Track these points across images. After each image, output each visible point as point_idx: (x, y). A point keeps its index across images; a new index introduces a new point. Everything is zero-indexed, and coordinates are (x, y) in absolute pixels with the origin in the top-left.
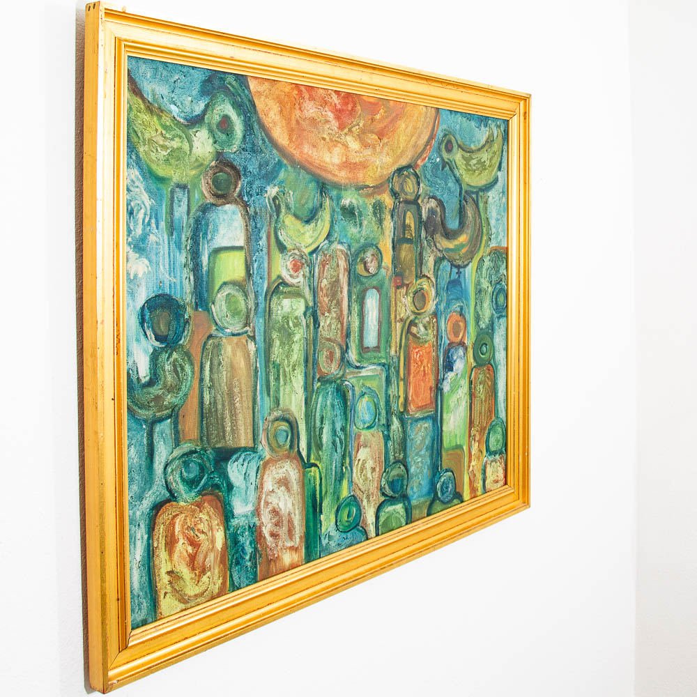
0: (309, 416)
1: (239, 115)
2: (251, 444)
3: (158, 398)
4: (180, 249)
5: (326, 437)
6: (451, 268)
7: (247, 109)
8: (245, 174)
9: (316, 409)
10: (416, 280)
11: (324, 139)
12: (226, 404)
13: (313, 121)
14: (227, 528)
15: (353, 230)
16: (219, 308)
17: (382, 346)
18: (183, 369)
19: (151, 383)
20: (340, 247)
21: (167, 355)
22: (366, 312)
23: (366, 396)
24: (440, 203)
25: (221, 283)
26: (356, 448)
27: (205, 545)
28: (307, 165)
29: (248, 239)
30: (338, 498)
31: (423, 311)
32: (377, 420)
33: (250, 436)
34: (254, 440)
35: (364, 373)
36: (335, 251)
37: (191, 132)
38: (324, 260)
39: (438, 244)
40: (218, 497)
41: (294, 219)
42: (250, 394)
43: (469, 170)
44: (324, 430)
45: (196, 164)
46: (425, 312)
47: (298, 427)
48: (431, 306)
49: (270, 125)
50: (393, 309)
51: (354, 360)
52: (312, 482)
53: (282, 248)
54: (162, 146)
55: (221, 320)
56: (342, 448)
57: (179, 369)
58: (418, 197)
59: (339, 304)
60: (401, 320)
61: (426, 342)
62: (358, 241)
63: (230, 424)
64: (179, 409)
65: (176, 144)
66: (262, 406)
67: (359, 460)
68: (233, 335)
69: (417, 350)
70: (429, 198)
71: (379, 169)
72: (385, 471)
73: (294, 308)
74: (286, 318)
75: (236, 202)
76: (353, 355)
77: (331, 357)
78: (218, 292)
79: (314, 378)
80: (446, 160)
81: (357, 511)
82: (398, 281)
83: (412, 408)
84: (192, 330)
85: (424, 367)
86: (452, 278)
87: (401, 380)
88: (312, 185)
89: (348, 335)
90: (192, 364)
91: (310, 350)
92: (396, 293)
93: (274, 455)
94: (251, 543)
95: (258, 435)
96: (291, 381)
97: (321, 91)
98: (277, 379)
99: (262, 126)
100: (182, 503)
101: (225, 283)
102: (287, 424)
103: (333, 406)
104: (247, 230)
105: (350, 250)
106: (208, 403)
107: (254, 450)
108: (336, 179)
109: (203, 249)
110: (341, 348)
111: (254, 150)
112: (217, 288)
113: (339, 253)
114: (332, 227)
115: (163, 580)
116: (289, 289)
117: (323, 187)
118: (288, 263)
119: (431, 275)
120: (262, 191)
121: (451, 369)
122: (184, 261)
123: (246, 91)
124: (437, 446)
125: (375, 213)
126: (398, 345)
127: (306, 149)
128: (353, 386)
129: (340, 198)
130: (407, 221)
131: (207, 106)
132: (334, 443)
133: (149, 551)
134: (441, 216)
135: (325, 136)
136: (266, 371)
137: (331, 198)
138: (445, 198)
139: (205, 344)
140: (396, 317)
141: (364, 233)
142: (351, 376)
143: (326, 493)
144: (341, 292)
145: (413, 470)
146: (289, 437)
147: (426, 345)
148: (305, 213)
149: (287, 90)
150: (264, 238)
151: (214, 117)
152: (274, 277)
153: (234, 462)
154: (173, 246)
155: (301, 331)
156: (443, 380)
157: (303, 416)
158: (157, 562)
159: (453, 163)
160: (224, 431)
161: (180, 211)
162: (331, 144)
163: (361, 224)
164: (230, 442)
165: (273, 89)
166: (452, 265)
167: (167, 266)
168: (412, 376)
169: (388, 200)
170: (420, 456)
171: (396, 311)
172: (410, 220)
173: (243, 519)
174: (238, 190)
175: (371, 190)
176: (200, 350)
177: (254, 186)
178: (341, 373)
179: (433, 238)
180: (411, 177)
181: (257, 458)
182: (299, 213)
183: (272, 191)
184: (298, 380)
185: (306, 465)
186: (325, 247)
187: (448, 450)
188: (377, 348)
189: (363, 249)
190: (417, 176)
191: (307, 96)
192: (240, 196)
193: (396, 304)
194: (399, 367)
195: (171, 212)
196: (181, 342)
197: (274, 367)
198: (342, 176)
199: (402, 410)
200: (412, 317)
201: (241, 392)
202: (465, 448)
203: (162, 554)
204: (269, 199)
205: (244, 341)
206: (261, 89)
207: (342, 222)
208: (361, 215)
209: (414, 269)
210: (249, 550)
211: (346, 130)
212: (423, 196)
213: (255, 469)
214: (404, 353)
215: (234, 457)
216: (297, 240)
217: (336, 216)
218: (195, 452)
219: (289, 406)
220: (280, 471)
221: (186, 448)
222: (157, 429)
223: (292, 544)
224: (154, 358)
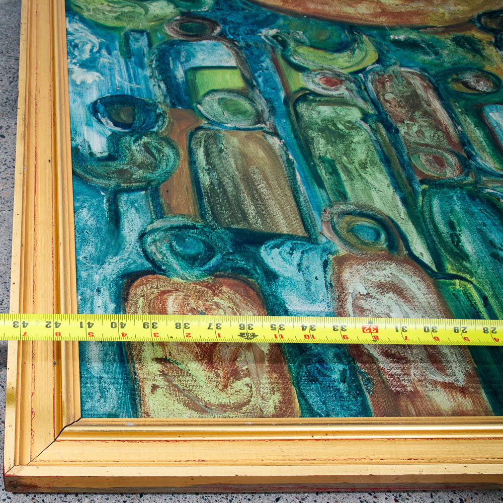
3: (122, 172)
16: (210, 108)
19: (110, 158)
21: (133, 139)
25: (207, 90)
34: (307, 230)
37: (145, 3)
45: (154, 19)
47: (398, 227)
52: (463, 298)
53: (300, 69)
54: (109, 11)
57: (154, 151)
63: (253, 207)
64: (159, 184)
65: (125, 10)
66: (312, 196)
68: (238, 129)
73: (342, 114)
74: (329, 121)
76: (488, 163)
77: (438, 162)
78: (205, 96)
79: (410, 180)
84: (170, 122)
89: (465, 144)
90: (173, 147)
91: (389, 152)
93: (356, 252)
95: (314, 226)
96: (363, 178)
98: (334, 172)
101: (215, 90)
102: (373, 222)
104: (238, 56)
106: (208, 183)
107: (310, 240)
109: (176, 67)
112: (202, 93)
116: (326, 99)
118: (316, 79)
122: (149, 74)
136: (309, 164)
139: (193, 133)
146: (383, 236)
152: (294, 89)
153: (273, 248)
154: (132, 65)
155: (364, 134)
157: (404, 216)
161: (139, 44)
164: (258, 225)
167: (126, 77)
176: (185, 137)
178: (471, 180)
181: (319, 251)
184: (378, 179)
185: (437, 275)
196: (155, 129)
197: (323, 162)
204: (266, 36)
205: (259, 136)
213: (320, 262)
215: (272, 243)
216: (324, 63)
218: (194, 227)
219: (369, 203)
220: (377, 273)
221: (177, 221)
222: (124, 198)
223: (447, 380)
224: (114, 139)
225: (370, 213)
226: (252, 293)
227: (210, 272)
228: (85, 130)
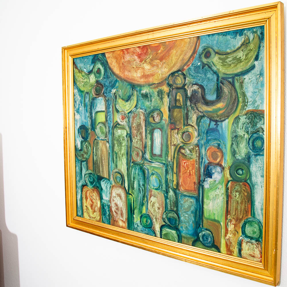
0: (129, 175)
1: (102, 67)
2: (108, 178)
3: (82, 155)
4: (87, 112)
5: (136, 185)
6: (210, 122)
7: (105, 64)
8: (105, 86)
9: (131, 173)
10: (184, 127)
11: (133, 68)
12: (100, 162)
13: (129, 62)
14: (101, 202)
15: (147, 103)
16: (98, 131)
17: (163, 155)
18: (88, 148)
19: (81, 150)
20: (141, 110)
21: (85, 143)
22: (154, 139)
23: (155, 175)
24: (201, 87)
25: (98, 123)
26: (150, 196)
27: (95, 204)
28: (126, 79)
29: (106, 108)
30: (141, 212)
31: (189, 142)
32: (160, 187)
33: (108, 175)
35: (153, 165)
36: (139, 112)
37: (89, 76)
38: (134, 116)
39: (199, 109)
40: (98, 191)
41: (122, 100)
42: (108, 161)
43: (225, 65)
44: (135, 183)
45: (91, 86)
46: (190, 143)
47: (124, 178)
48: (195, 140)
49: (113, 67)
50: (169, 139)
51: (148, 159)
52: (130, 200)
53: (118, 111)
54: (82, 82)
55: (98, 134)
56: (143, 193)
57: (87, 148)
58: (185, 85)
59: (141, 134)
60: (174, 145)
61: (191, 158)
62: (150, 108)
64: (88, 159)
65: (85, 80)
66: (111, 166)
67: (151, 201)
68: (102, 140)
69: (185, 161)
70: (192, 85)
71: (161, 75)
72: (165, 212)
73: (122, 133)
74: (119, 136)
75: (102, 96)
76: (148, 156)
77: (138, 154)
78: (97, 125)
79: (130, 161)
80: (205, 63)
81: (150, 222)
82: (172, 126)
83: (182, 189)
85: (190, 171)
86: (211, 127)
87: (175, 173)
88: (129, 87)
89: (145, 147)
90: (91, 147)
91: (129, 150)
92: (171, 132)
93: (116, 184)
94: (108, 210)
95: (110, 176)
96: (121, 160)
97: (132, 49)
98: (116, 158)
99: (110, 68)
100: (89, 188)
101: (99, 123)
102: (120, 175)
103: (139, 174)
104: (106, 105)
105: (146, 112)
107: (109, 180)
108: (139, 83)
109: (93, 112)
110: (142, 152)
111: (108, 77)
112: (97, 124)
113: (141, 113)
114: (137, 102)
115: (85, 208)
116: (120, 126)
117: (133, 86)
118: (120, 117)
119: (194, 124)
120: (110, 91)
121: (211, 177)
122: (88, 115)
123: (105, 58)
124: (199, 214)
125: (158, 95)
126: (173, 156)
127: (126, 73)
128: (148, 169)
129: (141, 90)
130: (178, 98)
131: (93, 67)
132: (139, 189)
133: (81, 197)
134: (202, 94)
135: (134, 66)
136: (113, 154)
137: (137, 91)
138: (205, 84)
139: (94, 141)
140: (171, 143)
141: (153, 104)
142: (147, 165)
143: (136, 207)
144: (142, 129)
145: (182, 218)
146: (121, 180)
147: (191, 160)
148: (126, 98)
149: (118, 53)
150: (111, 108)
151: (96, 69)
152: (115, 121)
154: (85, 111)
155: (125, 142)
156: (204, 181)
157: (126, 174)
158: (83, 201)
159: (211, 63)
160: (100, 170)
161: (87, 100)
162: (136, 69)
163: (151, 101)
165: (114, 54)
166: (211, 120)
167: (84, 117)
168: (181, 173)
169: (165, 88)
170: (187, 214)
171: (171, 140)
172: (179, 97)
173: (106, 201)
174: (103, 92)
175: (156, 85)
176: (93, 143)
177: (108, 90)
178: (142, 162)
179: (196, 106)
180: (180, 76)
181: (110, 183)
182: (124, 98)
183: (114, 91)
184: (124, 160)
185: (127, 193)
186: (134, 111)
187: (207, 219)
188: (161, 156)
189: (153, 111)
190: (184, 75)
191: (126, 52)
192: (104, 94)
193: (171, 137)
194: (173, 167)
195: (85, 101)
196: (88, 140)
197: (115, 154)
198: (142, 81)
199: (175, 188)
200: (181, 145)
201: (104, 159)
202: (222, 223)
203: (84, 200)
204: (113, 94)
205: (105, 143)
206: (109, 55)
207: (142, 100)
208: (151, 96)
209: (182, 121)
210: (108, 213)
211: (143, 62)
212: (188, 84)
213: (109, 187)
214: (177, 161)
215: (103, 180)
216: (123, 108)
217: (139, 98)
218: (92, 174)
219: (121, 169)
220: (118, 191)
221: (90, 172)
222: (83, 163)
223: (122, 219)
224: (82, 142)
225: (120, 172)
226: (99, 193)
227: (93, 187)
228: (77, 139)
